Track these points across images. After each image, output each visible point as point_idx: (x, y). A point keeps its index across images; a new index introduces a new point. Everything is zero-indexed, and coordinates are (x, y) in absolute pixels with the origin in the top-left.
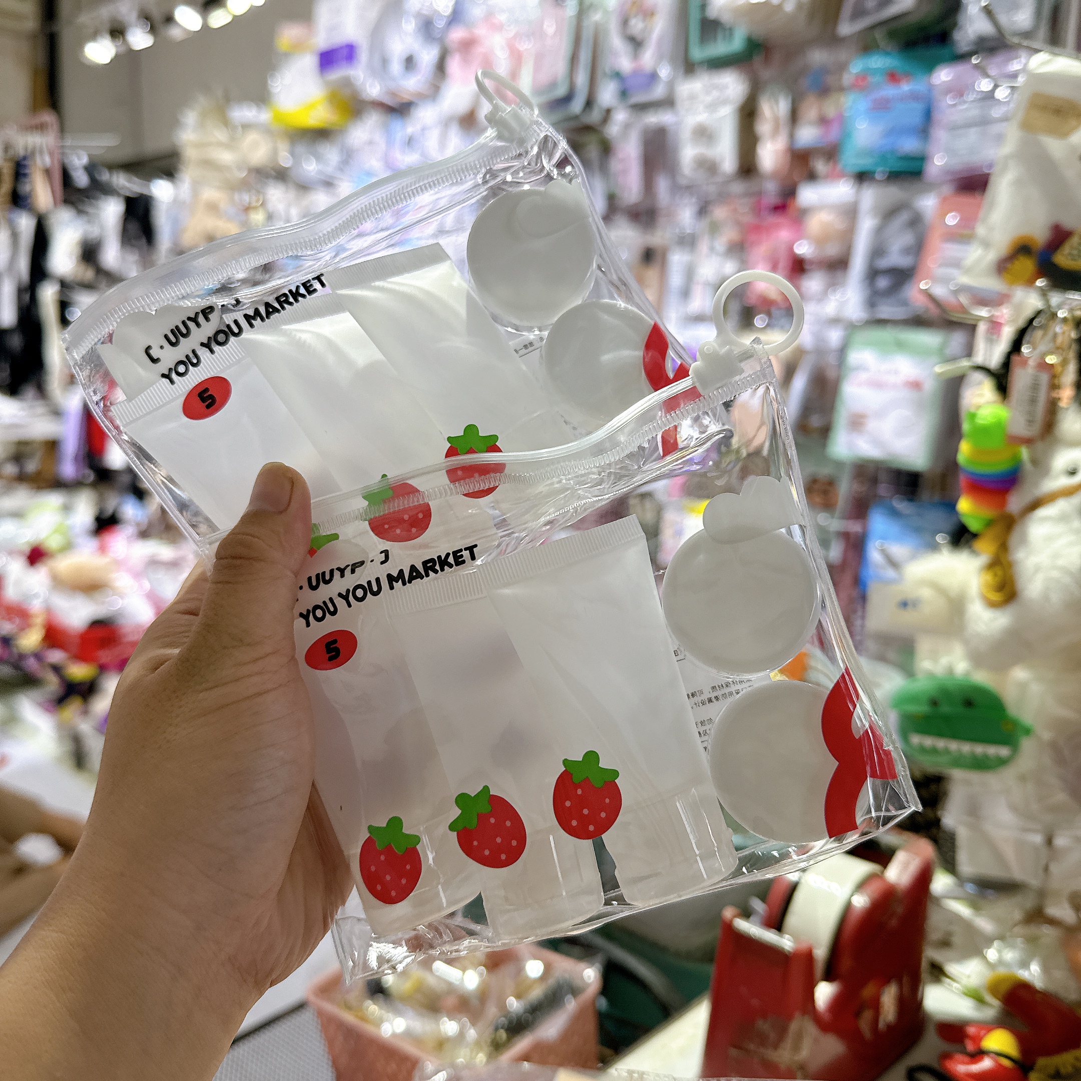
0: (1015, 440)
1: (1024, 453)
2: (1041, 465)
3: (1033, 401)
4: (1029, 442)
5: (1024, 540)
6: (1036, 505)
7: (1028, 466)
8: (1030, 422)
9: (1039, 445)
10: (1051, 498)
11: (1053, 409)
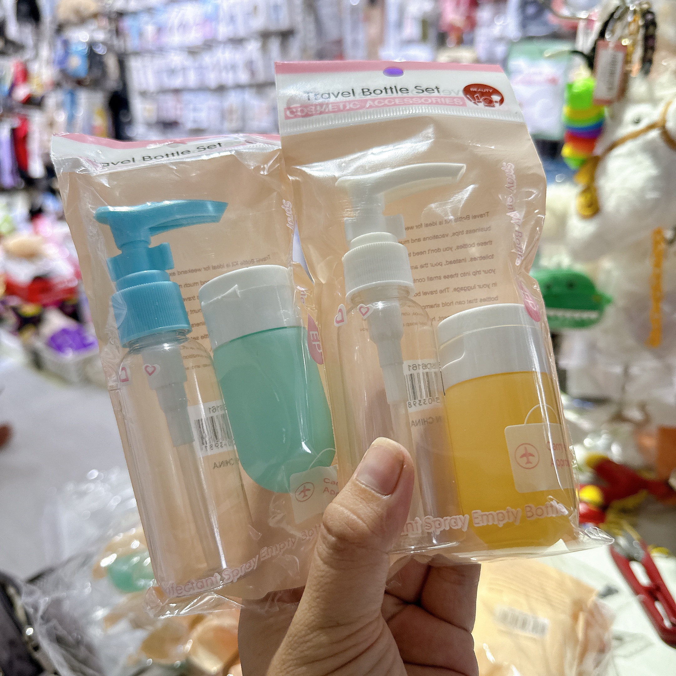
0: (600, 102)
1: (606, 111)
2: (617, 119)
3: (612, 73)
4: (609, 103)
5: (604, 171)
6: (613, 146)
7: (608, 121)
8: (610, 89)
9: (616, 105)
10: (623, 141)
11: (626, 78)
